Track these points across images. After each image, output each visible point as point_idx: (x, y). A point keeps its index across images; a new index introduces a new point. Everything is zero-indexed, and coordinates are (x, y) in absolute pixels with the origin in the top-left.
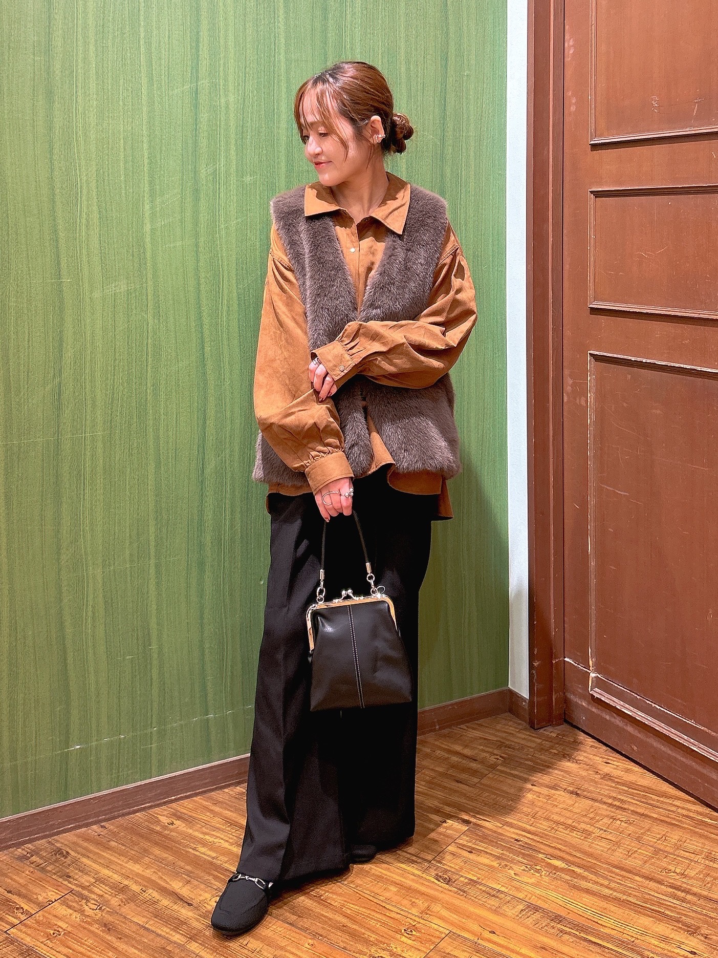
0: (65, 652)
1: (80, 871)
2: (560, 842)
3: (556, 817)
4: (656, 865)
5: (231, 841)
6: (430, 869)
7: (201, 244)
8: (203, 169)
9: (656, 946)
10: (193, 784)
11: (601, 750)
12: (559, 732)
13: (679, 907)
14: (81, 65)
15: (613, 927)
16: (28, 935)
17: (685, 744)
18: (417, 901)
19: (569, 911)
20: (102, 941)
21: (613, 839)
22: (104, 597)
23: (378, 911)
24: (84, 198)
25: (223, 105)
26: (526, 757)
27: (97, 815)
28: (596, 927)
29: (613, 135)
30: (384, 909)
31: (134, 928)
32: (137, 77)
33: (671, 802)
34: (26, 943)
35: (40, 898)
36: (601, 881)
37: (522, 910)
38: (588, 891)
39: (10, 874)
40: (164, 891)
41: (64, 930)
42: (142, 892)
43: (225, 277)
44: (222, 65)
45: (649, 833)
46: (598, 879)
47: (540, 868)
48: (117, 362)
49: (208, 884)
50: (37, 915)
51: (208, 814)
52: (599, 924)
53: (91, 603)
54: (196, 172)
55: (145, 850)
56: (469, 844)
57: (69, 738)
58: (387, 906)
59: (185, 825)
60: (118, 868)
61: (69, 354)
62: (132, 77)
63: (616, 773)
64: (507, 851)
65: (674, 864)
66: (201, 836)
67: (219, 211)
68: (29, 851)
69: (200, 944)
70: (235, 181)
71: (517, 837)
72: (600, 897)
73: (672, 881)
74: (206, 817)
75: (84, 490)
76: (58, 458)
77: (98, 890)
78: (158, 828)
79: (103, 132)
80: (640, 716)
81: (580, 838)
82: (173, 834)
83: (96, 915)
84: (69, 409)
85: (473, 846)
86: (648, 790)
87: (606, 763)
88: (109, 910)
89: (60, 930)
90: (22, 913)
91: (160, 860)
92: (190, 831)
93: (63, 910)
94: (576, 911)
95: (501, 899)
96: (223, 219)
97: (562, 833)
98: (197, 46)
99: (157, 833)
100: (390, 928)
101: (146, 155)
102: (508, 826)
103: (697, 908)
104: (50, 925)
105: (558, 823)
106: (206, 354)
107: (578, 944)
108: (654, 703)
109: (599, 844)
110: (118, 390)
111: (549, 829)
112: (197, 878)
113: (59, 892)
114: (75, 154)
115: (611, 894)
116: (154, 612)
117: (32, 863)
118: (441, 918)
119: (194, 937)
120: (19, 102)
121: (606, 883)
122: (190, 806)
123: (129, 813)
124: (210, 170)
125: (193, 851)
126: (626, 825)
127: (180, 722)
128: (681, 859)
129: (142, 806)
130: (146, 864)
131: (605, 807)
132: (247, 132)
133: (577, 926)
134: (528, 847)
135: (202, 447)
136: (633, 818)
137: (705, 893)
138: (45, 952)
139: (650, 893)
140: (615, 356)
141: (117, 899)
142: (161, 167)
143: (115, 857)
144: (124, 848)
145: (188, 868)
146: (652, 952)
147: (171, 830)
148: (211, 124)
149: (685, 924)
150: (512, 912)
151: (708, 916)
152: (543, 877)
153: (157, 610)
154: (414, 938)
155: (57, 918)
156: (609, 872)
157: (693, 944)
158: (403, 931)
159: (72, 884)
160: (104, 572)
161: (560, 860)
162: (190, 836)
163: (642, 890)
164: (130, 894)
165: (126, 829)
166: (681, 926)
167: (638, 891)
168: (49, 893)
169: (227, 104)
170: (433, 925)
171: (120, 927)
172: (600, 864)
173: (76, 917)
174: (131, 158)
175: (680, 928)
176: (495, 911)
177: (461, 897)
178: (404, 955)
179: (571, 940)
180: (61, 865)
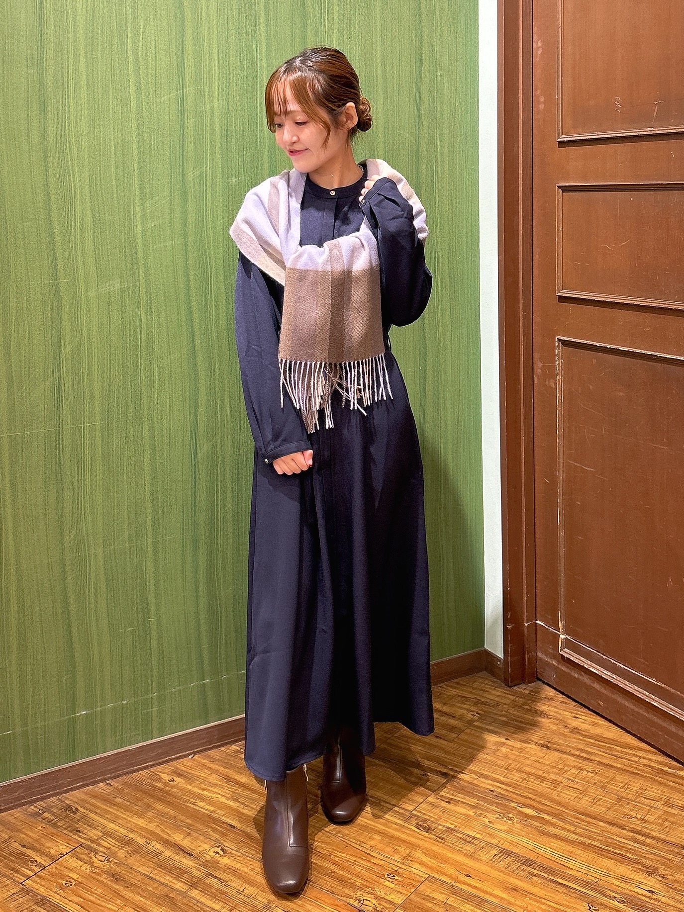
0: (70, 627)
1: (88, 826)
2: (531, 791)
3: (528, 769)
4: (619, 811)
5: (227, 795)
6: (411, 819)
7: (189, 244)
8: (190, 172)
9: (618, 886)
10: (192, 744)
11: (571, 706)
12: (532, 689)
13: (639, 850)
14: (72, 76)
15: (578, 869)
16: (42, 886)
17: (646, 700)
18: (399, 848)
19: (538, 855)
20: (111, 889)
21: (580, 788)
22: (105, 574)
23: (364, 858)
24: (78, 202)
25: (208, 111)
26: (500, 713)
27: (103, 774)
28: (563, 869)
29: (578, 133)
30: (369, 856)
31: (140, 877)
32: (126, 86)
33: (634, 752)
34: (40, 893)
35: (52, 852)
36: (568, 827)
37: (495, 855)
38: (556, 837)
39: (24, 830)
40: (167, 843)
41: (76, 881)
42: (147, 844)
43: (213, 273)
44: (206, 73)
45: (613, 782)
46: (565, 825)
47: (512, 816)
48: (113, 356)
49: (207, 837)
50: (50, 867)
51: (206, 771)
52: (566, 867)
53: (93, 580)
54: (183, 175)
55: (149, 806)
56: (448, 795)
57: (75, 704)
58: (372, 854)
59: (184, 782)
60: (124, 823)
61: (67, 350)
62: (121, 86)
63: (584, 726)
64: (481, 800)
65: (636, 811)
66: (200, 792)
67: (206, 211)
68: (41, 808)
69: (201, 891)
70: (221, 183)
71: (491, 788)
72: (567, 842)
73: (633, 826)
74: (203, 774)
75: (84, 475)
76: (59, 447)
77: (106, 843)
78: (160, 785)
79: (94, 139)
80: (606, 674)
81: (549, 788)
82: (173, 790)
83: (104, 866)
84: (69, 400)
85: (451, 797)
86: (613, 741)
87: (574, 717)
88: (115, 861)
89: (72, 881)
90: (36, 866)
91: (161, 814)
92: (190, 787)
93: (74, 861)
94: (545, 855)
95: (476, 845)
96: (210, 219)
97: (534, 784)
98: (183, 54)
99: (160, 789)
100: (375, 874)
101: (136, 159)
102: (482, 778)
103: (655, 851)
104: (62, 876)
105: (529, 774)
106: (196, 347)
107: (546, 885)
108: (619, 663)
109: (567, 793)
110: (114, 382)
111: (521, 780)
112: (197, 830)
113: (69, 846)
114: (68, 161)
115: (577, 839)
116: (152, 587)
117: (44, 819)
118: (422, 864)
119: (194, 884)
120: (15, 113)
121: (572, 829)
122: (190, 764)
123: (133, 772)
124: (198, 173)
125: (192, 806)
126: (592, 775)
127: (178, 688)
128: (642, 806)
129: (145, 765)
130: (150, 819)
131: (573, 758)
132: (232, 136)
133: (545, 869)
134: (504, 797)
135: (194, 432)
136: (598, 768)
137: (663, 837)
138: (58, 902)
139: (613, 837)
140: (581, 341)
141: (123, 851)
142: (150, 171)
143: (121, 812)
144: (129, 804)
145: (188, 821)
146: (614, 892)
147: (172, 787)
148: (197, 128)
149: (644, 866)
150: (486, 856)
151: (665, 858)
152: (515, 824)
153: (155, 585)
154: (396, 882)
155: (69, 869)
156: (575, 818)
157: (651, 884)
158: (386, 876)
159: (81, 838)
160: (104, 552)
161: (531, 808)
162: (190, 792)
163: (606, 834)
164: (135, 846)
165: (130, 786)
166: (640, 867)
167: (603, 836)
168: (61, 847)
169: (212, 109)
170: (414, 870)
171: (126, 877)
172: (567, 811)
173: (86, 868)
174: (121, 164)
175: (639, 869)
176: (471, 856)
177: (440, 844)
178: (387, 897)
179: (540, 882)
180: (71, 820)
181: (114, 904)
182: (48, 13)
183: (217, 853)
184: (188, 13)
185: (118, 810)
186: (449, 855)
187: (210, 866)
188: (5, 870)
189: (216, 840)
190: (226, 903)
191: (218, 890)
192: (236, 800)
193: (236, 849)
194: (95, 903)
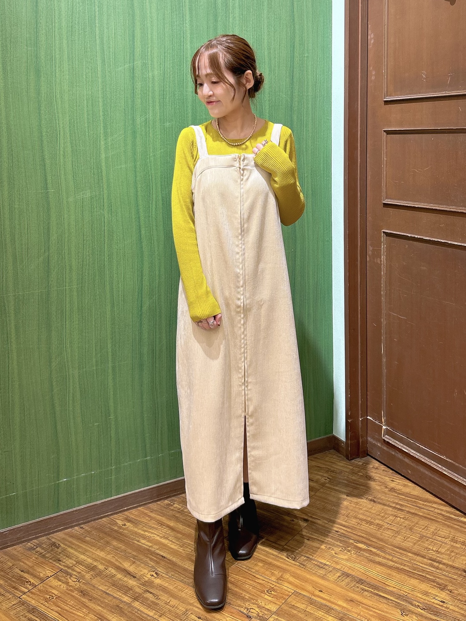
0: (56, 423)
1: (66, 557)
2: (363, 532)
3: (361, 516)
4: (421, 545)
5: (161, 535)
6: (283, 551)
7: (138, 166)
8: (138, 118)
9: (420, 598)
10: (138, 500)
11: (389, 473)
12: (364, 462)
13: (435, 572)
14: (57, 52)
15: (394, 586)
16: (33, 599)
17: (440, 470)
18: (275, 572)
19: (368, 577)
20: (80, 602)
21: (396, 530)
22: (80, 387)
23: (251, 579)
24: (62, 138)
25: (150, 77)
26: (343, 478)
27: (78, 520)
28: (384, 587)
29: (398, 95)
30: (254, 577)
31: (100, 593)
32: (94, 60)
33: (431, 505)
34: (32, 604)
35: (42, 575)
36: (387, 556)
37: (339, 576)
38: (379, 563)
39: (23, 560)
40: (118, 568)
41: (56, 595)
42: (105, 570)
43: (154, 187)
44: (149, 51)
45: (417, 525)
46: (385, 556)
47: (350, 549)
48: (85, 242)
49: (146, 564)
50: (39, 586)
51: (147, 518)
52: (386, 584)
53: (71, 391)
54: (134, 120)
55: (108, 543)
56: (308, 535)
57: (59, 474)
58: (257, 576)
59: (132, 526)
60: (90, 555)
61: (54, 237)
62: (91, 60)
63: (398, 487)
64: (330, 538)
65: (432, 545)
66: (143, 533)
67: (149, 145)
68: (35, 544)
69: (141, 603)
70: (159, 126)
71: (337, 530)
72: (387, 567)
73: (431, 556)
74: (145, 520)
75: (65, 322)
76: (48, 303)
77: (78, 569)
78: (116, 528)
79: (73, 95)
80: (413, 452)
81: (375, 530)
82: (125, 531)
83: (76, 585)
84: (55, 271)
85: (310, 536)
86: (417, 498)
87: (392, 481)
88: (84, 581)
89: (54, 595)
90: (30, 585)
91: (117, 549)
92: (136, 530)
93: (55, 582)
94: (373, 576)
95: (326, 569)
96: (151, 150)
97: (365, 527)
98: (133, 39)
99: (116, 531)
100: (258, 590)
101: (101, 109)
102: (331, 522)
103: (445, 573)
104: (47, 592)
105: (361, 520)
106: (142, 235)
107: (373, 597)
108: (421, 445)
109: (387, 533)
110: (86, 259)
111: (357, 524)
112: (139, 560)
113: (53, 571)
114: (55, 110)
115: (394, 565)
116: (112, 396)
117: (37, 552)
118: (290, 583)
119: (136, 598)
120: (18, 77)
122: (136, 513)
123: (98, 519)
124: (143, 119)
125: (137, 543)
126: (403, 520)
127: (129, 463)
128: (436, 542)
129: (105, 515)
130: (108, 552)
131: (391, 509)
132: (166, 94)
133: (372, 586)
134: (344, 536)
136: (408, 516)
137: (451, 563)
138: (44, 610)
139: (417, 563)
140: (398, 233)
141: (89, 575)
142: (111, 117)
143: (89, 547)
144: (94, 541)
145: (134, 553)
146: (418, 602)
147: (124, 529)
148: (143, 89)
149: (438, 583)
150: (333, 577)
151: (452, 578)
152: (352, 555)
153: (113, 394)
154: (272, 596)
155: (52, 587)
156: (392, 551)
157: (443, 597)
158: (266, 591)
159: (61, 565)
160: (79, 373)
161: (363, 544)
162: (136, 533)
163: (413, 562)
164: (97, 571)
165: (96, 529)
166: (435, 584)
167: (410, 563)
168: (47, 572)
169: (153, 77)
170: (285, 587)
171: (90, 593)
172: (387, 545)
173: (64, 587)
174: (91, 112)
175: (435, 586)
176: (323, 577)
177: (303, 569)
178: (266, 607)
179: (369, 595)
180: (55, 553)
181: (81, 612)
182: (41, 9)
183: (153, 575)
184: (137, 12)
185: (87, 546)
186: (308, 576)
187: (148, 584)
188: (8, 587)
189: (153, 567)
190: (157, 612)
191: (152, 602)
192: (167, 538)
193: (165, 573)
194: (68, 612)
